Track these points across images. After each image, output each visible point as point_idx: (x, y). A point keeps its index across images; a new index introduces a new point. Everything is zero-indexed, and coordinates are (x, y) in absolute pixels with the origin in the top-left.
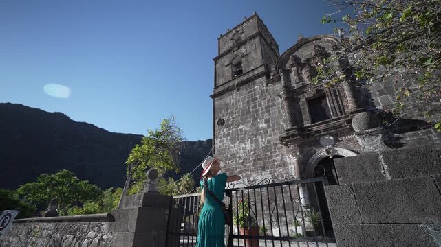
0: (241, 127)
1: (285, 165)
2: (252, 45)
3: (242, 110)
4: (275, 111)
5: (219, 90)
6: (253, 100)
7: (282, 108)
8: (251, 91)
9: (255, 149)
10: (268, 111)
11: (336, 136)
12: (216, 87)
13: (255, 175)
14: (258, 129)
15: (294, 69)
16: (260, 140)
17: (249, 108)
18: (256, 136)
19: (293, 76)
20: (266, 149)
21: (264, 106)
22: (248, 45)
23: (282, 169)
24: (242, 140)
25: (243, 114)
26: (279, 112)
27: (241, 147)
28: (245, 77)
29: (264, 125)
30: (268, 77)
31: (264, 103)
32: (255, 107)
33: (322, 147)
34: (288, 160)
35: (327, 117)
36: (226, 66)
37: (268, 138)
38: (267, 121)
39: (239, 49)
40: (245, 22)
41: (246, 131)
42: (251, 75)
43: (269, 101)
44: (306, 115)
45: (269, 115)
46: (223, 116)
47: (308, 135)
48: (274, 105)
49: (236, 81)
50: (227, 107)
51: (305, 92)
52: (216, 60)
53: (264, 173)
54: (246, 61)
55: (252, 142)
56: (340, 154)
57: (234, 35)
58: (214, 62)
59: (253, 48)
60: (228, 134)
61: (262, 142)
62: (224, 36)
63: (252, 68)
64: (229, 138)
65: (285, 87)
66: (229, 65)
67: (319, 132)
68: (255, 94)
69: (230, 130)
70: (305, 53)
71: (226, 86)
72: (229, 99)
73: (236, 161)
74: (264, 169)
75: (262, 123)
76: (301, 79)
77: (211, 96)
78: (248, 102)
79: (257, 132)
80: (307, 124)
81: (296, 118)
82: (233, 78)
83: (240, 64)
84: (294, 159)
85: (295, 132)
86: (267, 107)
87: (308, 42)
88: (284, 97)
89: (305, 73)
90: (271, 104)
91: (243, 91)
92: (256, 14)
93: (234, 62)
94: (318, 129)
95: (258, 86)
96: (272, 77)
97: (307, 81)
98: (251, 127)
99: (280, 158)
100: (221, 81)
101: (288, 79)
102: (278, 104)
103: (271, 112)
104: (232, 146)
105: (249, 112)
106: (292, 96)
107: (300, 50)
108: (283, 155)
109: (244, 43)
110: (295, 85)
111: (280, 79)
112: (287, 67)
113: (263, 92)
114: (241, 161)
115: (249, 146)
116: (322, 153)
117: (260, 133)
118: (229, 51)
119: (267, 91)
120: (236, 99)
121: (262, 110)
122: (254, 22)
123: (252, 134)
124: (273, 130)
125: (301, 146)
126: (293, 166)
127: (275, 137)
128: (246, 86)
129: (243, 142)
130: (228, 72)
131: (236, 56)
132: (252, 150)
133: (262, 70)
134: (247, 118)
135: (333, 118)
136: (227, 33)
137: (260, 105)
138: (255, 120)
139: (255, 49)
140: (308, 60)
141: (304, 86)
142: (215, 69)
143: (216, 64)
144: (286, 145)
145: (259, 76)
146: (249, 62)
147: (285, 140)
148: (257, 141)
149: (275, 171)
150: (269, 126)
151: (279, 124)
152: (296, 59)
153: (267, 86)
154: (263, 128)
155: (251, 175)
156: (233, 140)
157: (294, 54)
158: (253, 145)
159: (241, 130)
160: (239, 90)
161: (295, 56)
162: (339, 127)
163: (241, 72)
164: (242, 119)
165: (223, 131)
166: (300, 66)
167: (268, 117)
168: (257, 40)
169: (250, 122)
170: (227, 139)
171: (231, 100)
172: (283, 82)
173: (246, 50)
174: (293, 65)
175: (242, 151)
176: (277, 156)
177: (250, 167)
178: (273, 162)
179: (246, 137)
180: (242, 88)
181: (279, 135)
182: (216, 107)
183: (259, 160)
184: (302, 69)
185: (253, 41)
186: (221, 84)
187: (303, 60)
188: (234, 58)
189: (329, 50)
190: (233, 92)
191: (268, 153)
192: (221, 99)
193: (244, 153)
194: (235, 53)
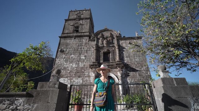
0: (72, 56)
1: (89, 76)
2: (86, 22)
3: (74, 48)
4: (90, 53)
5: (65, 35)
6: (81, 45)
7: (93, 53)
8: (81, 41)
9: (77, 68)
10: (87, 52)
12: (63, 33)
13: (74, 79)
14: (80, 59)
15: (101, 38)
16: (80, 64)
17: (78, 48)
18: (79, 61)
19: (100, 41)
20: (82, 68)
21: (85, 50)
22: (84, 21)
24: (72, 62)
25: (74, 50)
26: (91, 54)
27: (70, 65)
28: (79, 34)
29: (84, 58)
30: (90, 38)
31: (86, 49)
32: (81, 49)
34: (91, 75)
35: (109, 61)
36: (71, 26)
37: (84, 64)
38: (85, 56)
39: (79, 20)
40: (85, 10)
41: (74, 59)
42: (82, 34)
43: (88, 48)
44: (102, 58)
45: (87, 54)
46: (64, 48)
48: (90, 50)
49: (75, 34)
50: (67, 45)
52: (66, 20)
53: (79, 79)
55: (76, 64)
56: (111, 75)
57: (78, 13)
58: (65, 21)
59: (86, 23)
61: (81, 65)
62: (73, 11)
63: (84, 31)
64: (65, 59)
65: (96, 44)
68: (82, 43)
69: (66, 56)
70: (107, 34)
71: (69, 35)
72: (68, 41)
73: (66, 71)
74: (79, 77)
75: (83, 57)
76: (103, 43)
77: (60, 37)
78: (78, 46)
79: (80, 60)
80: (101, 62)
81: (98, 58)
82: (73, 33)
83: (78, 27)
84: (94, 75)
85: (97, 64)
86: (87, 51)
87: (108, 30)
88: (95, 48)
89: (105, 42)
90: (88, 49)
91: (77, 40)
92: (90, 10)
93: (75, 25)
95: (85, 40)
96: (91, 39)
97: (105, 45)
98: (77, 57)
100: (66, 31)
101: (98, 42)
102: (92, 50)
103: (88, 53)
104: (66, 64)
105: (77, 50)
106: (98, 49)
107: (104, 32)
108: (89, 72)
109: (82, 19)
110: (100, 45)
111: (95, 41)
112: (99, 37)
113: (86, 43)
114: (69, 72)
115: (74, 66)
118: (74, 19)
119: (88, 43)
120: (73, 42)
121: (84, 51)
122: (88, 12)
123: (77, 61)
124: (87, 61)
126: (92, 78)
127: (87, 64)
128: (79, 38)
129: (71, 63)
130: (71, 29)
131: (77, 23)
132: (75, 68)
133: (88, 34)
134: (76, 53)
135: (111, 62)
136: (75, 11)
137: (84, 49)
138: (80, 54)
139: (87, 24)
140: (107, 37)
141: (104, 46)
142: (65, 25)
143: (65, 22)
144: (91, 68)
145: (86, 36)
146: (82, 28)
148: (79, 64)
149: (84, 79)
150: (86, 59)
151: (90, 59)
152: (103, 35)
153: (89, 41)
154: (83, 59)
156: (66, 61)
159: (72, 57)
160: (75, 39)
161: (102, 34)
162: (113, 65)
163: (77, 31)
164: (73, 52)
165: (62, 55)
166: (104, 38)
167: (86, 55)
168: (89, 20)
169: (77, 54)
170: (63, 60)
171: (69, 42)
172: (96, 42)
173: (83, 23)
174: (101, 37)
175: (70, 67)
176: (86, 72)
177: (73, 75)
178: (84, 74)
179: (74, 61)
180: (77, 38)
181: (89, 64)
182: (61, 43)
183: (78, 72)
184: (104, 40)
185: (86, 20)
186: (66, 33)
187: (105, 37)
188: (76, 24)
189: (115, 37)
190: (72, 39)
191: (83, 70)
192: (64, 40)
193: (71, 68)
194: (77, 22)
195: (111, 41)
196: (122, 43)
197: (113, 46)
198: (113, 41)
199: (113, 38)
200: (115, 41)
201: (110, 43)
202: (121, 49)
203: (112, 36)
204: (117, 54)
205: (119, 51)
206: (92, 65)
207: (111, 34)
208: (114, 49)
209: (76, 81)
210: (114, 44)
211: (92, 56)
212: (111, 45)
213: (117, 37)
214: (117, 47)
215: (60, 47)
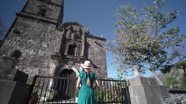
0: (31, 41)
1: (48, 67)
2: (56, 8)
3: (35, 33)
4: (54, 42)
5: (25, 14)
6: (45, 32)
7: (58, 43)
8: (46, 27)
9: (34, 55)
10: (51, 41)
11: (74, 62)
12: (23, 11)
13: (28, 68)
14: (41, 46)
15: (69, 31)
16: (40, 52)
17: (41, 34)
18: (38, 49)
19: (68, 33)
20: (41, 57)
21: (49, 38)
22: (54, 7)
23: (46, 69)
24: (29, 48)
25: (35, 35)
26: (56, 44)
27: (26, 51)
28: (45, 19)
29: (46, 46)
30: (57, 26)
31: (50, 36)
32: (45, 35)
33: (68, 65)
34: (51, 66)
36: (36, 6)
37: (45, 52)
38: (48, 45)
39: (48, 4)
41: (33, 45)
42: (49, 20)
43: (53, 37)
44: (67, 50)
45: (51, 43)
46: (21, 29)
47: (65, 59)
49: (40, 17)
50: (26, 26)
51: (70, 42)
53: (34, 69)
54: (50, 12)
55: (34, 51)
56: (73, 69)
59: (56, 10)
60: (19, 41)
61: (41, 53)
63: (51, 17)
64: (19, 43)
65: (63, 35)
66: (38, 6)
67: (69, 59)
68: (47, 30)
70: (75, 28)
72: (29, 22)
74: (35, 67)
75: (45, 45)
76: (70, 36)
77: (17, 14)
78: (41, 31)
79: (40, 48)
80: (66, 54)
81: (62, 50)
82: (38, 15)
83: (45, 11)
84: (54, 66)
85: (60, 55)
86: (51, 39)
87: (78, 25)
88: (61, 39)
89: (73, 35)
90: (53, 38)
91: (41, 25)
93: (42, 8)
94: (69, 57)
95: (50, 27)
96: (59, 28)
97: (72, 38)
98: (38, 44)
99: (47, 64)
101: (65, 33)
102: (57, 40)
103: (52, 42)
104: (19, 48)
105: (40, 36)
106: (64, 40)
107: (74, 26)
108: (49, 63)
109: (53, 4)
110: (67, 37)
111: (62, 31)
112: (67, 28)
113: (52, 31)
116: (67, 67)
117: (42, 49)
119: (54, 32)
121: (48, 38)
123: (37, 47)
124: (49, 50)
125: (60, 62)
126: (52, 69)
127: (49, 53)
128: (44, 23)
129: (28, 49)
131: (45, 6)
132: (32, 55)
133: (56, 22)
137: (48, 36)
138: (42, 41)
140: (76, 31)
141: (71, 39)
142: (28, 2)
144: (53, 59)
145: (53, 23)
146: (50, 14)
147: (53, 57)
148: (38, 52)
149: (42, 69)
150: (48, 48)
151: (53, 49)
152: (72, 28)
153: (55, 30)
154: (44, 47)
155: (26, 68)
156: (21, 45)
157: (72, 25)
158: (35, 53)
159: (30, 43)
160: (38, 22)
161: (72, 26)
162: (77, 59)
163: (43, 15)
164: (33, 37)
165: (16, 37)
166: (72, 31)
167: (49, 43)
168: (59, 8)
169: (38, 41)
170: (17, 43)
171: (30, 24)
172: (63, 33)
173: (52, 8)
174: (70, 29)
175: (25, 53)
176: (46, 62)
177: (27, 63)
178: (43, 64)
179: (32, 47)
180: (41, 22)
181: (51, 53)
182: (17, 21)
183: (34, 61)
184: (72, 33)
185: (57, 7)
186: (28, 12)
187: (74, 30)
188: (43, 6)
189: (83, 33)
190: (34, 21)
191: (42, 60)
192: (24, 19)
193: (26, 55)
194: (45, 4)
195: (79, 36)
196: (89, 41)
197: (80, 42)
198: (80, 36)
199: (81, 34)
200: (83, 37)
201: (77, 37)
202: (87, 46)
203: (81, 31)
204: (83, 50)
205: (85, 47)
206: (54, 56)
207: (80, 29)
208: (80, 44)
209: (31, 71)
210: (81, 39)
211: (56, 46)
212: (79, 40)
213: (85, 33)
214: (83, 43)
215: (14, 26)
